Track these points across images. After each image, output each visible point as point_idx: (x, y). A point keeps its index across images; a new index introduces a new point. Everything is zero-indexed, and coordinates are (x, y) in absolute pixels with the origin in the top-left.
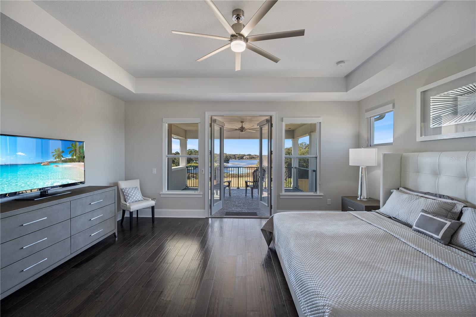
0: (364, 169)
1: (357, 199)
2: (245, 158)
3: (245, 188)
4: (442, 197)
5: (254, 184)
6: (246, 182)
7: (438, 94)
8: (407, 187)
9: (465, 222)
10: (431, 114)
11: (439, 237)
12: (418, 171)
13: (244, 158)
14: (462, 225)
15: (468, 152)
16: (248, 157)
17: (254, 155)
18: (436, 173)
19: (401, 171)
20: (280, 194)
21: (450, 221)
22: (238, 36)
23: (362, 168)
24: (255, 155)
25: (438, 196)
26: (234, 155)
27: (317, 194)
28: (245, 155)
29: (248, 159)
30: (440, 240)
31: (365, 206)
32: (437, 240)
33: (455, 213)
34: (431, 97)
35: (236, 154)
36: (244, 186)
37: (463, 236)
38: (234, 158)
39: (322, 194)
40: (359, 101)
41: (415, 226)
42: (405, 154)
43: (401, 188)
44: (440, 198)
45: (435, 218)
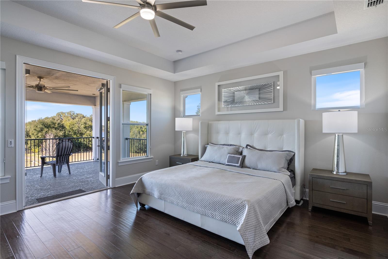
0: (185, 133)
1: (181, 156)
3: (41, 167)
4: (231, 145)
5: (57, 159)
6: (43, 159)
7: (226, 88)
8: (213, 143)
9: (246, 155)
10: (223, 99)
11: (239, 165)
12: (218, 133)
14: (245, 157)
15: (241, 121)
18: (227, 133)
19: (208, 133)
20: (119, 161)
21: (241, 156)
22: (146, 4)
23: (184, 133)
25: (229, 145)
27: (149, 157)
30: (239, 166)
31: (191, 159)
32: (238, 167)
33: (239, 152)
34: (223, 89)
36: (40, 164)
37: (247, 162)
39: (152, 157)
40: (174, 82)
41: (227, 162)
42: (210, 122)
43: (209, 144)
44: (231, 146)
45: (235, 156)
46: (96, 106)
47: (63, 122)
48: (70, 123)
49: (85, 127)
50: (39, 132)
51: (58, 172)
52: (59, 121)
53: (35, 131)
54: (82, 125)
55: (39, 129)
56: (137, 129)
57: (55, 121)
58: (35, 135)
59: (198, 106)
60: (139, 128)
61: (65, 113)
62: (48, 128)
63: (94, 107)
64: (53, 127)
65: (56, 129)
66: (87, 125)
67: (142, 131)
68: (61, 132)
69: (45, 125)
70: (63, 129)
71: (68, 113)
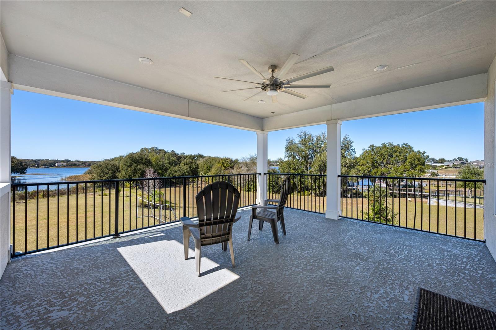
2: (59, 166)
13: (57, 165)
16: (65, 164)
17: (76, 161)
24: (78, 161)
26: (36, 161)
28: (57, 161)
29: (64, 166)
35: (39, 159)
38: (34, 166)
46: (264, 130)
47: (149, 157)
48: (155, 159)
49: (169, 163)
50: (129, 167)
51: (259, 229)
52: (146, 156)
53: (125, 166)
54: (166, 160)
55: (129, 164)
56: (219, 165)
57: (143, 156)
58: (125, 170)
59: (286, 141)
60: (221, 164)
61: (148, 149)
62: (136, 163)
63: (260, 132)
64: (141, 162)
65: (143, 164)
66: (171, 161)
67: (224, 166)
68: (148, 167)
69: (133, 160)
70: (150, 164)
71: (151, 149)
